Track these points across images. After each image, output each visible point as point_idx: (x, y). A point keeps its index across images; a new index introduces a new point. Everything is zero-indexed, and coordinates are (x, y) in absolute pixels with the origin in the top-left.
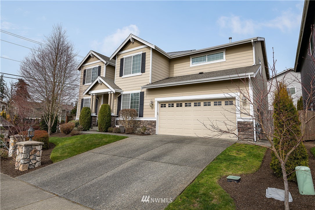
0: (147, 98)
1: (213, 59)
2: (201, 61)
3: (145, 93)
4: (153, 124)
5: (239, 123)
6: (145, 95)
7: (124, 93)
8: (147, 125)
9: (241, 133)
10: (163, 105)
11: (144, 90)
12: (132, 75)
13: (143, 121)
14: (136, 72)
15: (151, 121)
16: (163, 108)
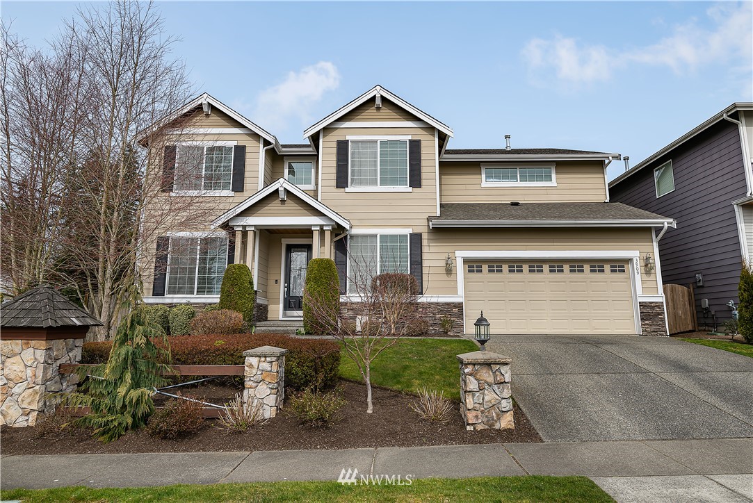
0: (432, 249)
1: (532, 179)
2: (505, 177)
3: (425, 236)
4: (455, 310)
5: (642, 305)
6: (425, 242)
7: (355, 231)
8: (439, 312)
9: (646, 322)
10: (473, 265)
11: (423, 229)
12: (379, 188)
13: (423, 304)
14: (394, 182)
15: (448, 304)
16: (475, 274)
